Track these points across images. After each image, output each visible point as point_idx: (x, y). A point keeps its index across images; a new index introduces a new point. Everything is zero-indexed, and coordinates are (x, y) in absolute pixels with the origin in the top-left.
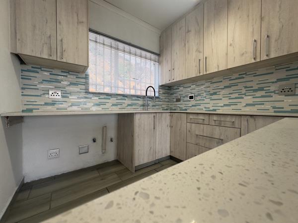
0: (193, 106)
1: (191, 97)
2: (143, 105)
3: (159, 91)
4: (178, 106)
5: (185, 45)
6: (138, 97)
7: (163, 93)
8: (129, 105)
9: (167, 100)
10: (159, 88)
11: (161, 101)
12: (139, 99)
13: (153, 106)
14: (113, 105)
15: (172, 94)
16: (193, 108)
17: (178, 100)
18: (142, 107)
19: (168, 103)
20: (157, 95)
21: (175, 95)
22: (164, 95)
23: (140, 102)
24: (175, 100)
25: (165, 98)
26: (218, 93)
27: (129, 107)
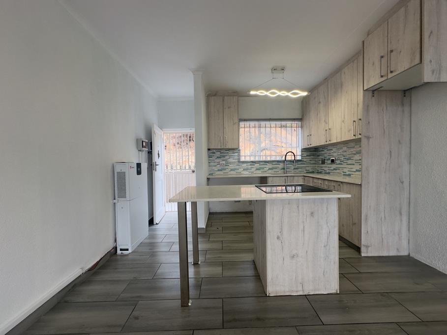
0: (334, 169)
1: (333, 161)
2: (284, 169)
3: (302, 154)
4: (323, 168)
5: (317, 114)
6: (278, 161)
7: (307, 156)
8: (270, 169)
9: (312, 162)
10: (302, 151)
11: (304, 164)
12: (280, 163)
13: (295, 169)
14: (257, 169)
15: (318, 156)
16: (334, 171)
17: (323, 162)
18: (282, 170)
19: (314, 165)
20: (299, 158)
21: (321, 157)
22: (307, 157)
23: (281, 166)
24: (320, 162)
25: (311, 160)
26: (352, 158)
27: (270, 171)
